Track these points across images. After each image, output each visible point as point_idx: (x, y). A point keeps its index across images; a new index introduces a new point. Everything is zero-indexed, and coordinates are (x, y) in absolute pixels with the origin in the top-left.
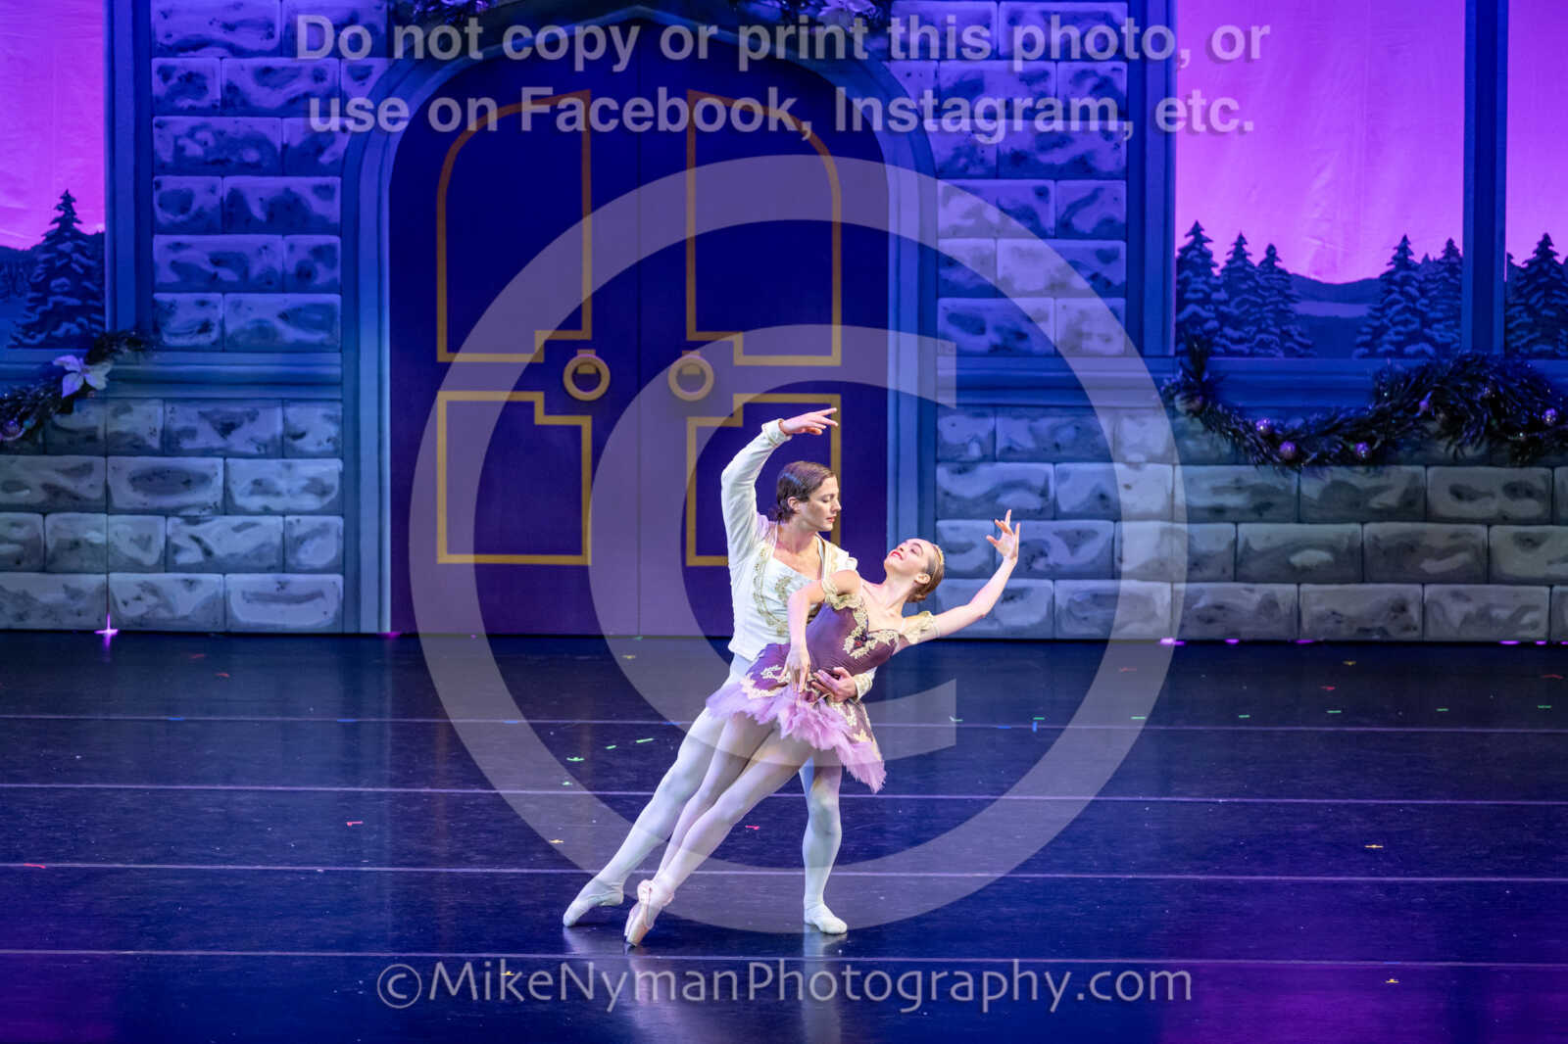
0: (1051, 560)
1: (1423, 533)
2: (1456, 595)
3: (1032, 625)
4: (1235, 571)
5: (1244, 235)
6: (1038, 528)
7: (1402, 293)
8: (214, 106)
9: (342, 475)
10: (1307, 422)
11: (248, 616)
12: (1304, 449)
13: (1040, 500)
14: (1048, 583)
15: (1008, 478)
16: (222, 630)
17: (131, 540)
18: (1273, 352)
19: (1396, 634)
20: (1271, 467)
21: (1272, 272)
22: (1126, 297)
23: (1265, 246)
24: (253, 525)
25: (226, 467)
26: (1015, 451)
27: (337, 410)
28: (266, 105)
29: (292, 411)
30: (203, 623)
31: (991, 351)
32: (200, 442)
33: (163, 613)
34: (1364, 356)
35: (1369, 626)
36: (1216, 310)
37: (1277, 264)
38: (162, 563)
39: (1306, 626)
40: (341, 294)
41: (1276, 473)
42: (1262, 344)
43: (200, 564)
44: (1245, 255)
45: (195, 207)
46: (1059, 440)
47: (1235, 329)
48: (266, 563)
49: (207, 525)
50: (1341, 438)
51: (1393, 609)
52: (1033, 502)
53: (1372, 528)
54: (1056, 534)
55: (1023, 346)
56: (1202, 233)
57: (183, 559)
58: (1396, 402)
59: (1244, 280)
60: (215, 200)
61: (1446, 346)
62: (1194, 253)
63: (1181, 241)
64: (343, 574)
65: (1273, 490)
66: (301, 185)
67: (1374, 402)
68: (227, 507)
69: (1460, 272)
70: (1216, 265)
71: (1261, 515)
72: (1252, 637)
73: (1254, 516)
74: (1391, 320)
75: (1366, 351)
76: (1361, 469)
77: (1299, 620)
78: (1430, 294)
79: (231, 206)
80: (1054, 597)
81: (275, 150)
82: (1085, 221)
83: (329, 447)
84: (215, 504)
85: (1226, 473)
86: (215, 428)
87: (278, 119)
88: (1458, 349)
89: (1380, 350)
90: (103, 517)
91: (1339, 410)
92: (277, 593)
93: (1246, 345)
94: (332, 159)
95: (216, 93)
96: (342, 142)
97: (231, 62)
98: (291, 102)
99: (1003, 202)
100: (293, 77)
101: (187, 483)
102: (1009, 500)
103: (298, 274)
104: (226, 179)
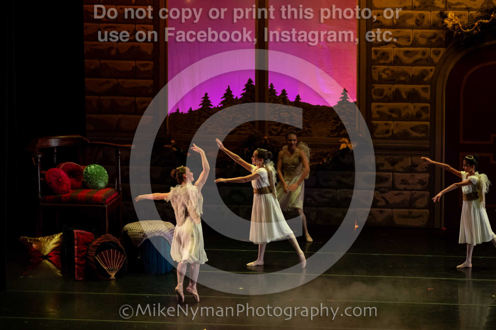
8: (392, 63)
9: (430, 178)
11: (399, 222)
16: (390, 226)
24: (402, 194)
25: (393, 174)
28: (407, 62)
29: (414, 158)
30: (385, 224)
32: (385, 168)
33: (372, 221)
40: (430, 122)
43: (384, 206)
45: (385, 94)
48: (404, 206)
49: (388, 193)
57: (379, 204)
60: (391, 92)
64: (429, 210)
66: (418, 87)
68: (393, 187)
79: (396, 94)
81: (410, 76)
83: (425, 169)
84: (390, 187)
86: (390, 163)
87: (411, 67)
92: (408, 215)
94: (427, 79)
95: (392, 59)
96: (431, 74)
97: (396, 49)
98: (416, 62)
100: (416, 54)
101: (381, 180)
103: (417, 115)
104: (395, 85)
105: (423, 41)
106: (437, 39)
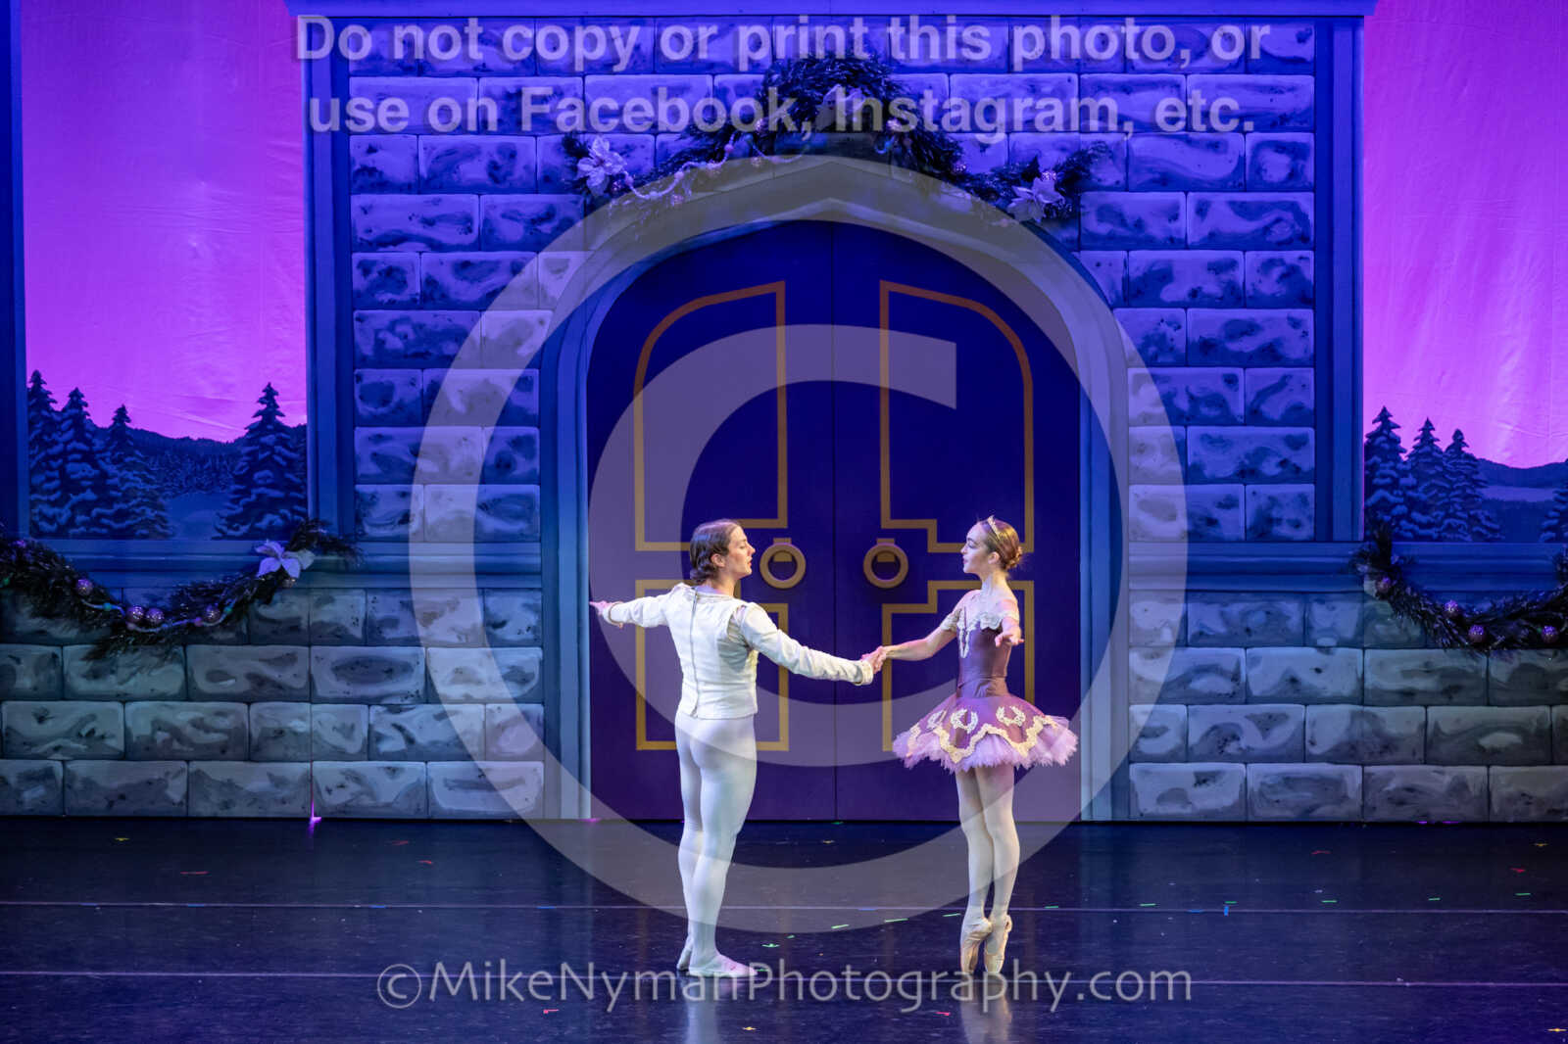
0: (1243, 743)
3: (1224, 808)
4: (1425, 755)
5: (1431, 419)
6: (1230, 712)
8: (415, 301)
9: (542, 663)
10: (1495, 606)
11: (449, 803)
12: (1491, 631)
13: (1232, 684)
14: (1240, 766)
15: (1200, 662)
16: (423, 816)
17: (334, 728)
18: (1461, 536)
20: (1460, 650)
21: (1459, 457)
22: (1315, 483)
23: (1452, 433)
24: (455, 713)
25: (426, 655)
26: (1208, 636)
27: (536, 599)
28: (464, 298)
29: (493, 601)
30: (406, 809)
32: (401, 632)
33: (366, 801)
34: (1549, 540)
35: (1556, 807)
36: (1404, 495)
37: (1464, 449)
38: (365, 750)
39: (1495, 807)
40: (539, 484)
41: (1465, 655)
42: (1449, 526)
43: (403, 752)
44: (1432, 441)
45: (396, 399)
46: (1250, 625)
47: (1424, 514)
48: (466, 750)
49: (411, 713)
50: (1528, 622)
52: (1225, 686)
53: (1560, 711)
54: (1247, 717)
55: (1213, 532)
56: (1390, 419)
57: (385, 747)
59: (1431, 465)
60: (414, 392)
62: (1382, 438)
63: (1369, 427)
65: (1462, 672)
67: (1560, 584)
70: (1404, 451)
72: (1440, 819)
73: (1444, 699)
75: (1553, 535)
76: (1548, 652)
77: (1489, 801)
79: (431, 398)
80: (1246, 780)
82: (1274, 408)
83: (530, 635)
84: (417, 692)
85: (1415, 657)
87: (478, 313)
90: (307, 705)
91: (1527, 594)
92: (478, 780)
93: (1435, 529)
95: (415, 287)
97: (430, 256)
98: (492, 295)
99: (1193, 390)
100: (492, 271)
101: (390, 672)
102: (1201, 684)
103: (498, 466)
104: (426, 372)
105: (513, 231)
106: (555, 223)
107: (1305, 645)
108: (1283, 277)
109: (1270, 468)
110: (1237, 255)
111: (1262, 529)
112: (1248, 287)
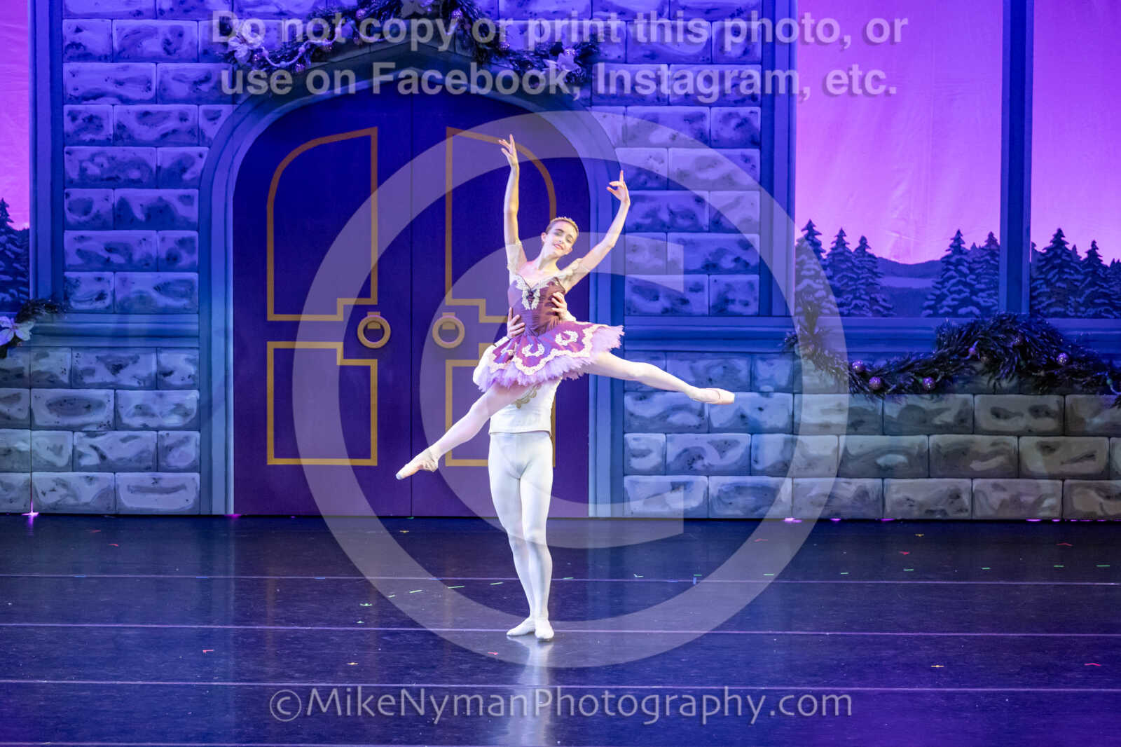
0: (706, 462)
1: (972, 442)
2: (996, 486)
3: (692, 508)
4: (839, 471)
5: (844, 229)
6: (697, 439)
7: (957, 271)
8: (108, 139)
9: (199, 401)
10: (889, 362)
11: (132, 503)
12: (886, 381)
13: (698, 418)
14: (705, 478)
15: (676, 403)
16: (113, 512)
17: (48, 448)
18: (862, 312)
19: (952, 515)
20: (863, 396)
21: (864, 256)
22: (759, 274)
23: (859, 238)
24: (135, 437)
25: (116, 397)
27: (195, 354)
28: (145, 138)
29: (163, 356)
30: (100, 507)
31: (663, 313)
32: (97, 378)
33: (71, 501)
34: (929, 316)
35: (932, 508)
37: (867, 250)
38: (70, 464)
39: (888, 509)
40: (198, 272)
41: (866, 399)
42: (856, 305)
43: (97, 465)
44: (844, 245)
45: (94, 210)
46: (712, 377)
47: (838, 297)
48: (143, 465)
49: (104, 437)
50: (913, 375)
51: (951, 496)
52: (693, 420)
53: (935, 439)
54: (709, 443)
55: (685, 308)
56: (814, 228)
57: (85, 462)
58: (953, 348)
59: (843, 262)
60: (109, 206)
61: (988, 308)
62: (809, 242)
64: (200, 472)
65: (865, 411)
66: (170, 195)
67: (937, 347)
68: (116, 424)
69: (998, 255)
70: (824, 251)
71: (856, 429)
72: (850, 517)
73: (852, 430)
74: (949, 290)
75: (931, 312)
76: (927, 396)
77: (884, 505)
78: (977, 272)
79: (119, 209)
80: (708, 488)
81: (151, 171)
83: (190, 381)
84: (108, 422)
86: (108, 369)
87: (154, 149)
88: (996, 311)
89: (941, 311)
90: (28, 431)
91: (911, 354)
92: (152, 487)
93: (845, 308)
94: (193, 176)
95: (109, 130)
96: (200, 165)
97: (120, 108)
98: (165, 135)
99: (672, 207)
100: (165, 118)
101: (89, 407)
102: (676, 419)
103: (168, 259)
104: (117, 191)
105: (181, 90)
106: (212, 84)
107: (751, 391)
108: (739, 125)
109: (727, 263)
110: (705, 110)
111: (721, 307)
112: (713, 133)
